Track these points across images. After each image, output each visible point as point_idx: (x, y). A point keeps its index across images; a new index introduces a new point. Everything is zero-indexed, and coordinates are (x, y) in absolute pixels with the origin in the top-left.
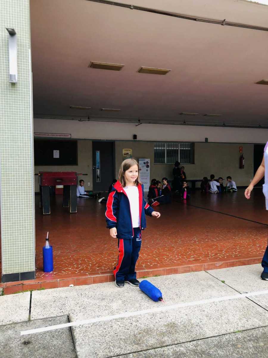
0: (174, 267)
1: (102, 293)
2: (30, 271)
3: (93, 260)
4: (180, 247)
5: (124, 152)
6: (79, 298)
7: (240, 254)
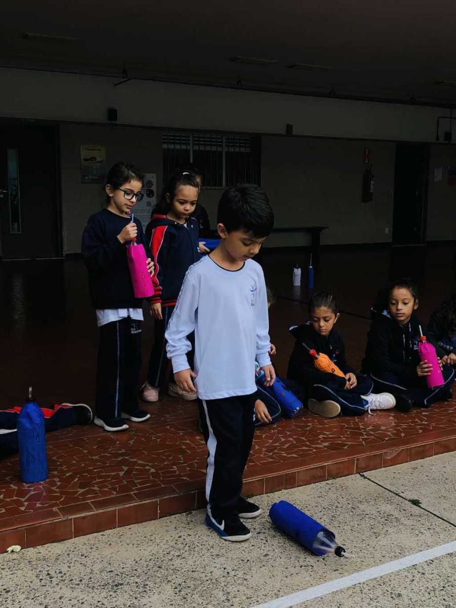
5: (84, 153)
6: (45, 589)
7: (433, 424)
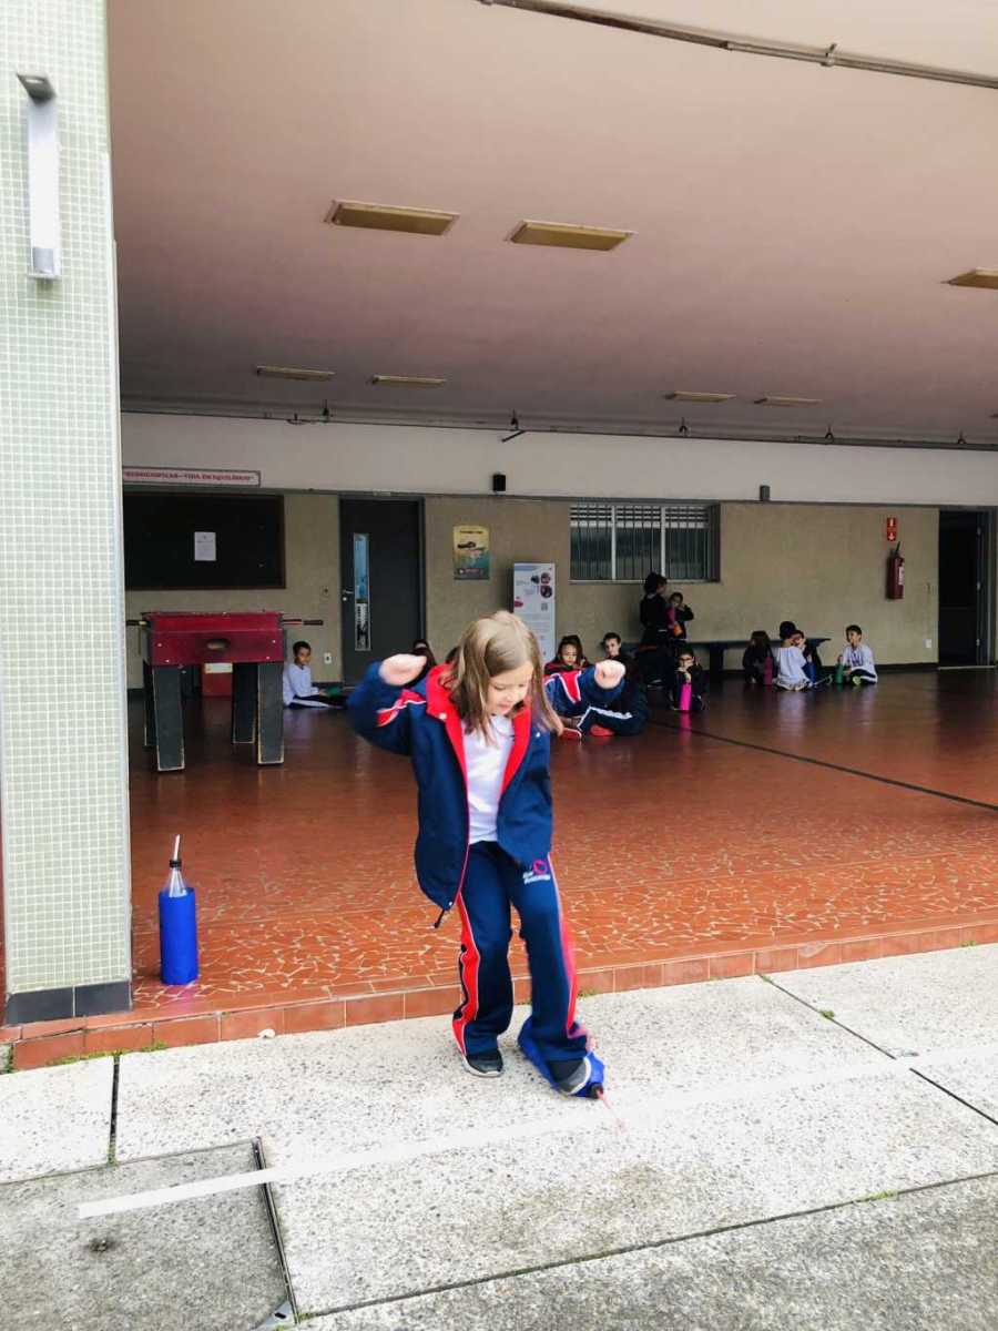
0: (646, 964)
1: (383, 1059)
2: (111, 981)
3: (346, 940)
4: (669, 887)
5: (459, 537)
6: (295, 1079)
7: (890, 915)
